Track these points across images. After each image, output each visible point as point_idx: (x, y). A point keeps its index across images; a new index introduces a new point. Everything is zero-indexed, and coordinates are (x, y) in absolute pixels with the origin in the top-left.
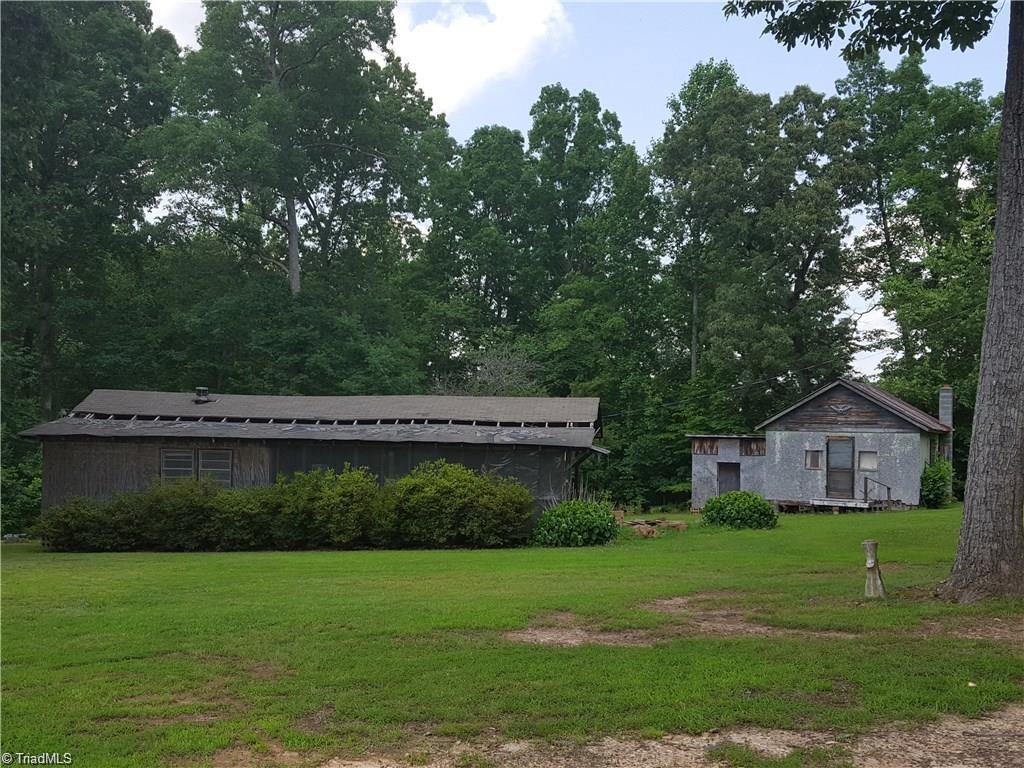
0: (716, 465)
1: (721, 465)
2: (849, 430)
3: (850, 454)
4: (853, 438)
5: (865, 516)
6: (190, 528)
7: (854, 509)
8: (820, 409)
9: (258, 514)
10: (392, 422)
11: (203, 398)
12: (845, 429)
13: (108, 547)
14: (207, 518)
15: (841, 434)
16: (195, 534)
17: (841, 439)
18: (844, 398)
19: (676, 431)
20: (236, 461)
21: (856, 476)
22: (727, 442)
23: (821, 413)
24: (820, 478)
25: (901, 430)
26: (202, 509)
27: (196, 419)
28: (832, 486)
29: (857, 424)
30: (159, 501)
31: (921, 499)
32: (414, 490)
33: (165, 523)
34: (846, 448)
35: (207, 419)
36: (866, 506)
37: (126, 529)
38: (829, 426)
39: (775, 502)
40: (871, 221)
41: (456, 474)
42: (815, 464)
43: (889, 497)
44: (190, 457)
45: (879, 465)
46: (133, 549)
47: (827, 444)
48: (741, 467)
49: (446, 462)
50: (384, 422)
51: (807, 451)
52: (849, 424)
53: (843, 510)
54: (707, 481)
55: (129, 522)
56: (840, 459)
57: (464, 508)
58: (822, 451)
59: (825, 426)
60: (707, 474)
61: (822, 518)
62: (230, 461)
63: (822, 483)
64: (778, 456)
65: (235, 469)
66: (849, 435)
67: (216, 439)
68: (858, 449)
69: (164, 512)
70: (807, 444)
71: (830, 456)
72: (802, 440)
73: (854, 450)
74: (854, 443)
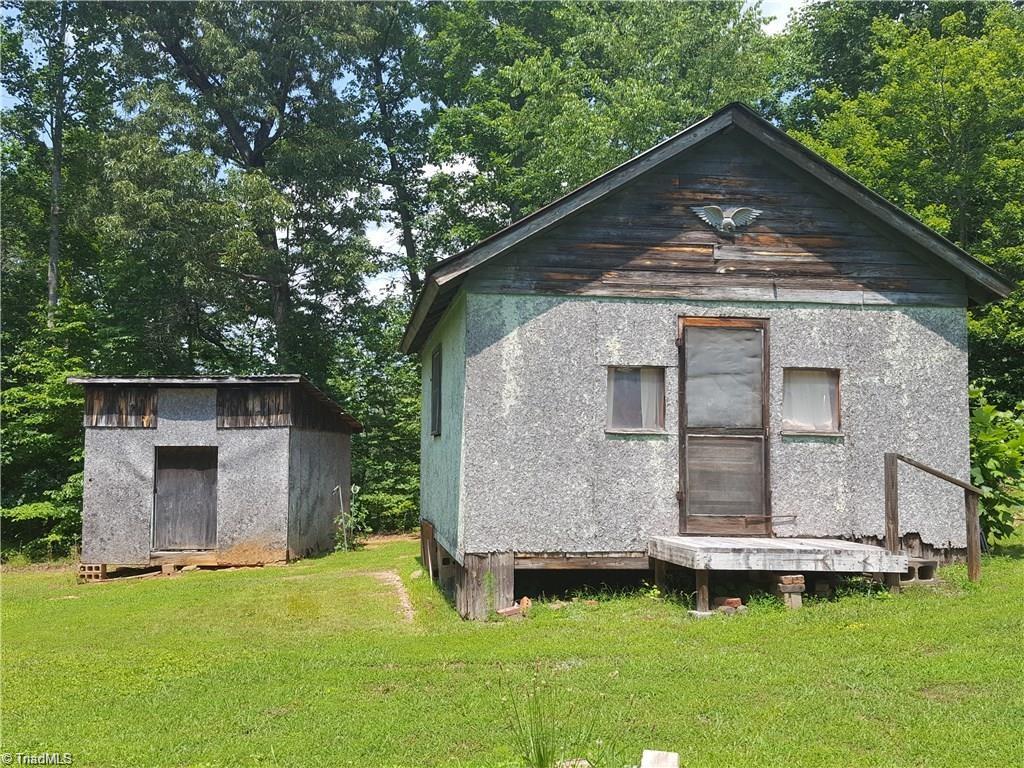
0: (152, 450)
1: (166, 458)
2: (753, 293)
3: (758, 376)
4: (760, 325)
8: (657, 219)
12: (740, 293)
15: (727, 310)
17: (726, 325)
18: (737, 182)
21: (777, 451)
22: (182, 396)
23: (659, 234)
24: (659, 466)
25: (912, 297)
28: (698, 492)
29: (777, 275)
34: (745, 354)
38: (688, 280)
39: (504, 560)
45: (849, 414)
47: (681, 346)
48: (221, 457)
51: (611, 369)
52: (751, 273)
56: (722, 395)
58: (661, 371)
59: (674, 280)
60: (125, 477)
63: (664, 483)
64: (510, 386)
66: (753, 312)
68: (779, 361)
70: (614, 345)
71: (689, 383)
72: (593, 333)
73: (767, 365)
74: (766, 338)
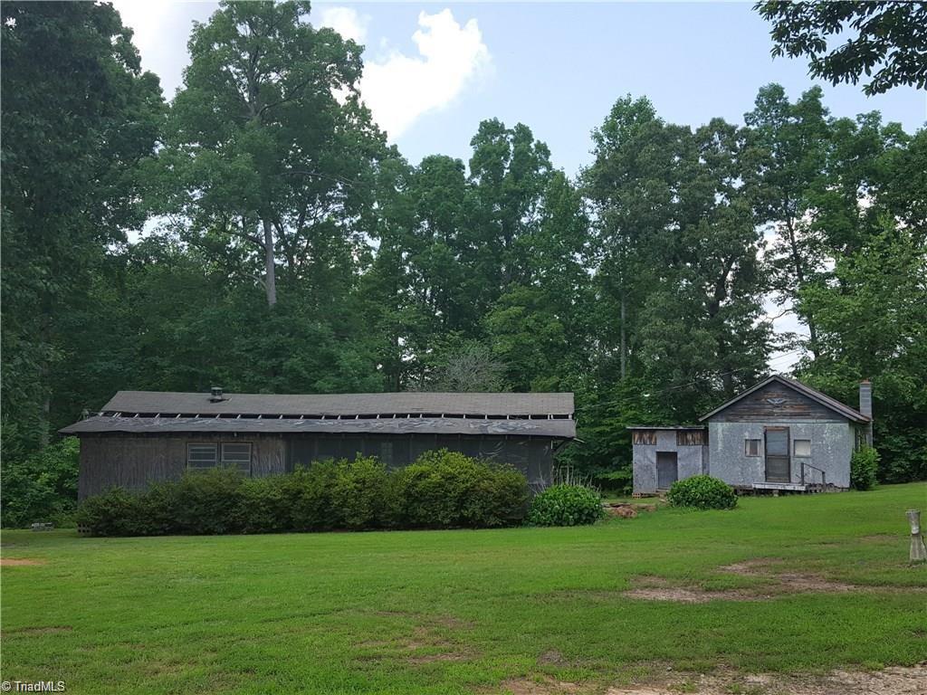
0: (655, 454)
1: (660, 455)
2: (785, 420)
3: (786, 442)
4: (788, 428)
5: (803, 498)
6: (219, 513)
7: (792, 492)
8: (758, 402)
9: (281, 500)
10: (390, 416)
11: (218, 397)
12: (780, 420)
13: (144, 532)
14: (234, 504)
15: (777, 425)
16: (223, 518)
17: (777, 429)
18: (779, 392)
19: (611, 424)
20: (255, 453)
21: (792, 462)
22: (665, 433)
23: (758, 406)
24: (759, 464)
25: (832, 421)
26: (230, 496)
27: (213, 416)
28: (770, 471)
29: (792, 415)
30: (190, 489)
31: (851, 482)
32: (421, 476)
33: (196, 510)
34: (783, 436)
35: (223, 416)
36: (803, 489)
37: (160, 515)
38: (767, 417)
40: (780, 236)
41: (456, 462)
42: (754, 451)
43: (824, 481)
44: (213, 450)
45: (813, 452)
46: (166, 533)
47: (765, 434)
48: (679, 456)
49: (449, 451)
50: (383, 416)
51: (746, 440)
52: (784, 415)
53: (782, 493)
54: (647, 468)
55: (163, 509)
56: (777, 447)
57: (466, 492)
58: (760, 440)
59: (762, 417)
60: (647, 462)
61: (763, 500)
62: (250, 453)
63: (761, 469)
64: (720, 445)
65: (254, 459)
66: (785, 425)
67: (237, 433)
68: (793, 438)
69: (196, 499)
70: (747, 434)
71: (768, 444)
72: (741, 430)
73: (789, 439)
74: (789, 432)
